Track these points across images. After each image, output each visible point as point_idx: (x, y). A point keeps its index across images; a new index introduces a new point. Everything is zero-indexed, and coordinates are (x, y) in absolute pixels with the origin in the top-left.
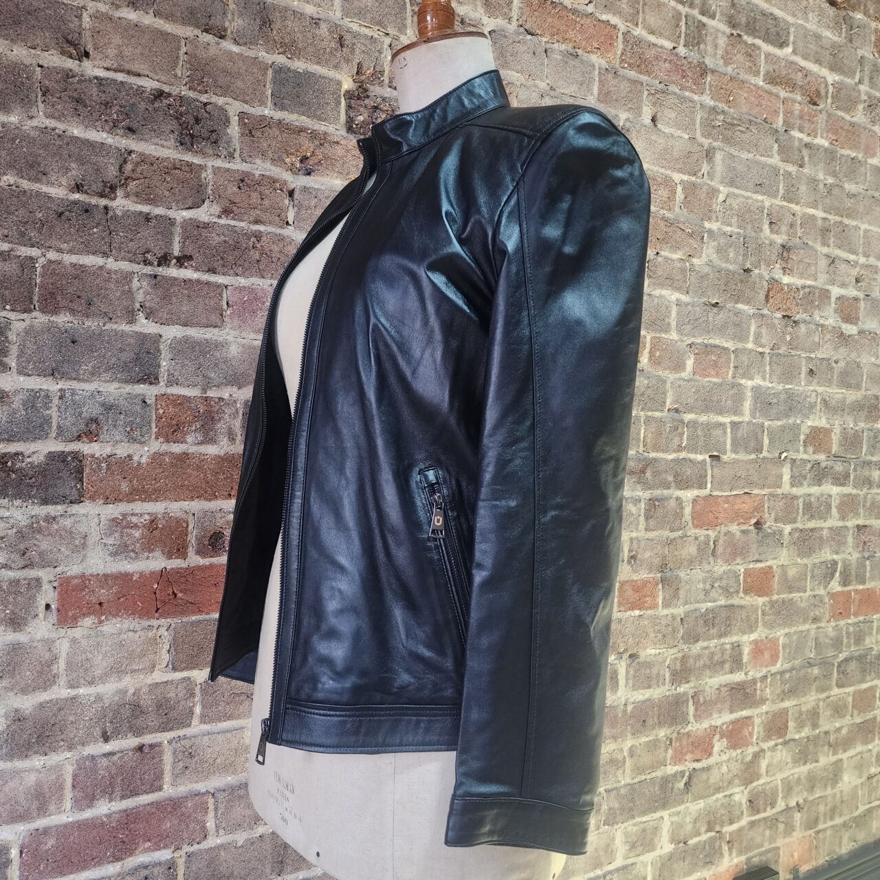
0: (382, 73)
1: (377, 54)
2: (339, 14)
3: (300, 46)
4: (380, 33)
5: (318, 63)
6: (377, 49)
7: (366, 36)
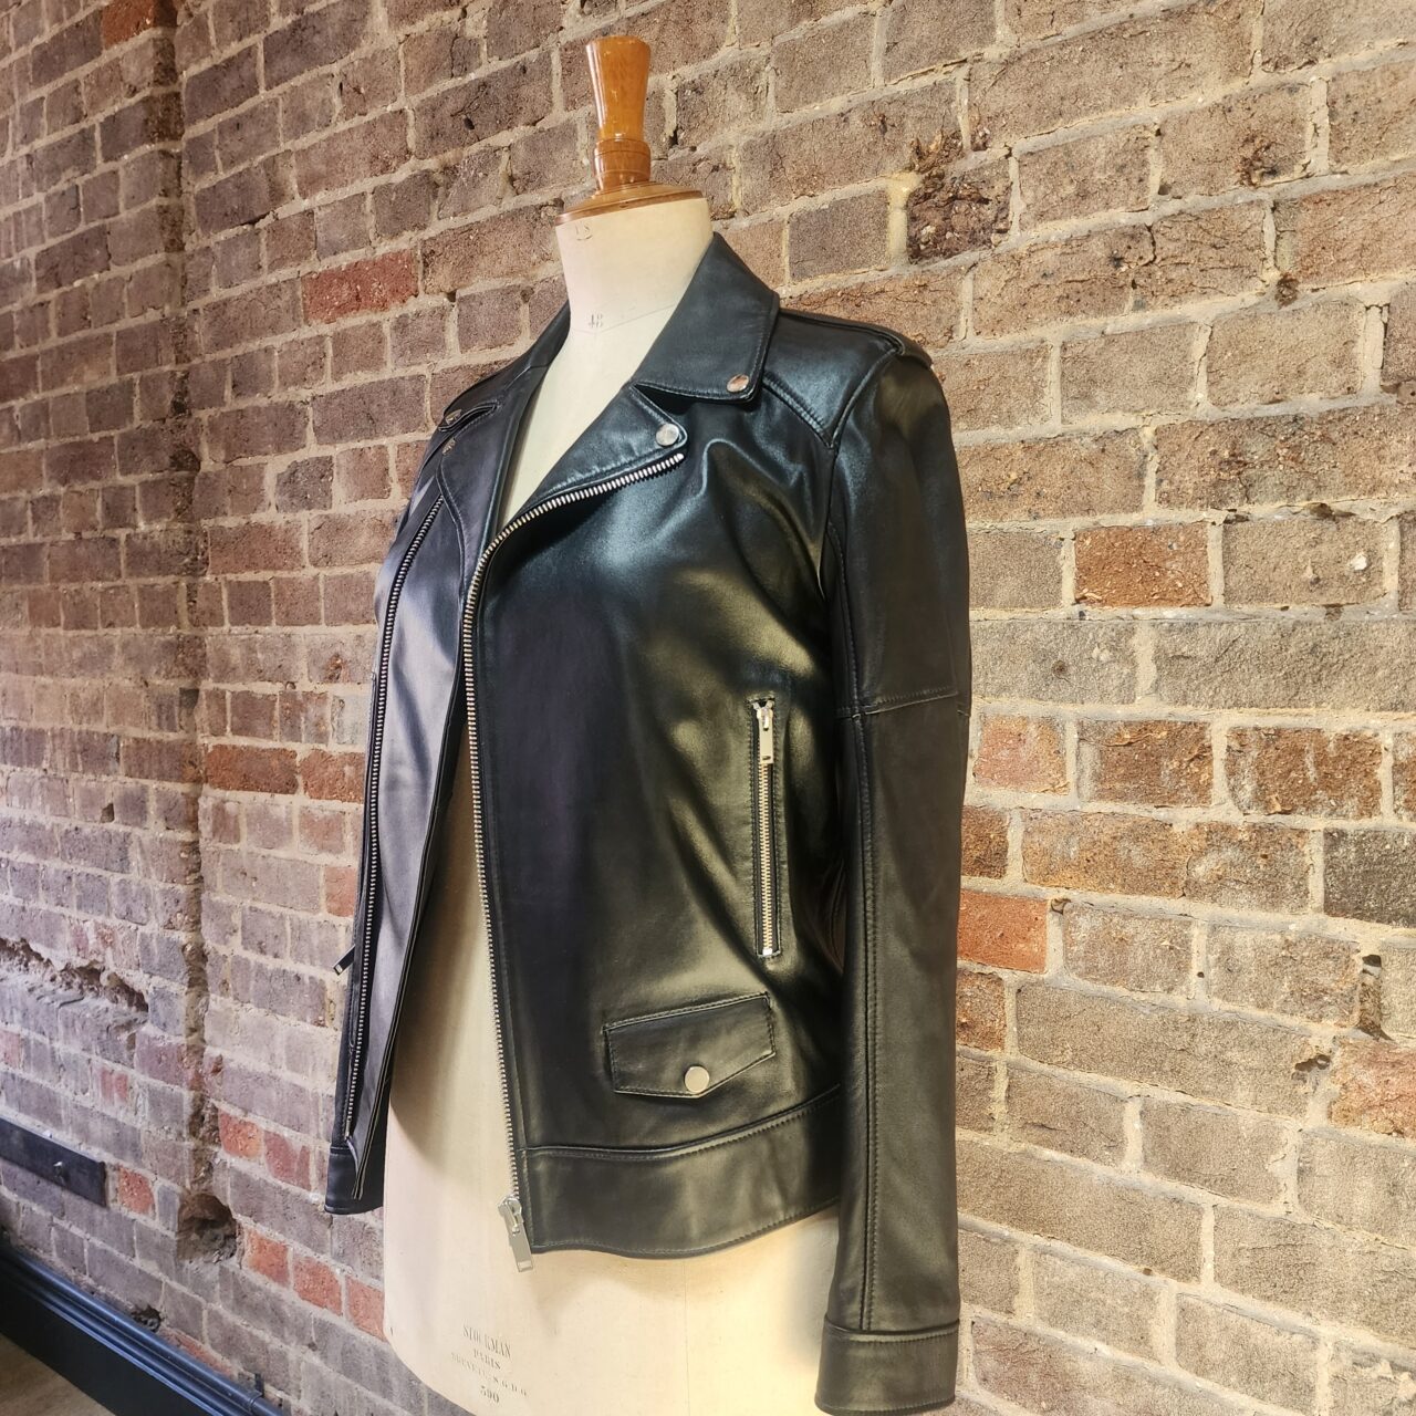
0: (957, 135)
1: (945, 108)
2: (879, 82)
3: (823, 170)
4: (948, 69)
5: (851, 180)
6: (944, 98)
7: (924, 90)
